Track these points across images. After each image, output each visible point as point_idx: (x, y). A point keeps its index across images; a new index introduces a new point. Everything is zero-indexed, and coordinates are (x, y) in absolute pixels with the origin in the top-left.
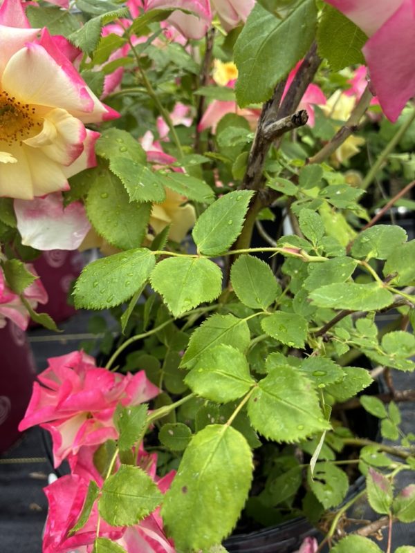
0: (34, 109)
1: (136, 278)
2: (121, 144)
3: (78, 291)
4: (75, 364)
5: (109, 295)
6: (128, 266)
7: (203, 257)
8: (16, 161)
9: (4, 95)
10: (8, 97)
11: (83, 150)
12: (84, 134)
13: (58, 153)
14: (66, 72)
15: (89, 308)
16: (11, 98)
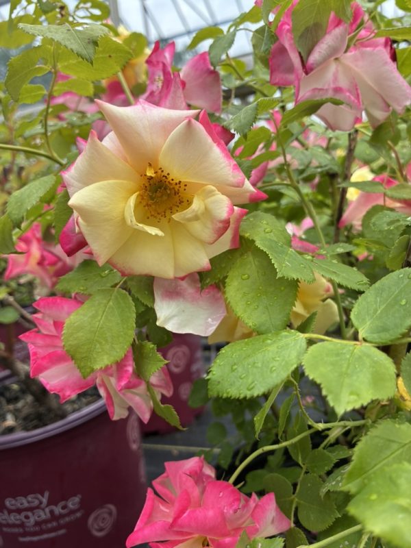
0: (186, 185)
1: (283, 363)
2: (266, 226)
3: (213, 375)
4: (196, 473)
5: (250, 381)
6: (273, 348)
7: (367, 344)
8: (163, 235)
9: (160, 171)
10: (163, 174)
11: (229, 226)
12: (232, 210)
13: (204, 231)
14: (221, 149)
15: (225, 395)
16: (166, 175)
